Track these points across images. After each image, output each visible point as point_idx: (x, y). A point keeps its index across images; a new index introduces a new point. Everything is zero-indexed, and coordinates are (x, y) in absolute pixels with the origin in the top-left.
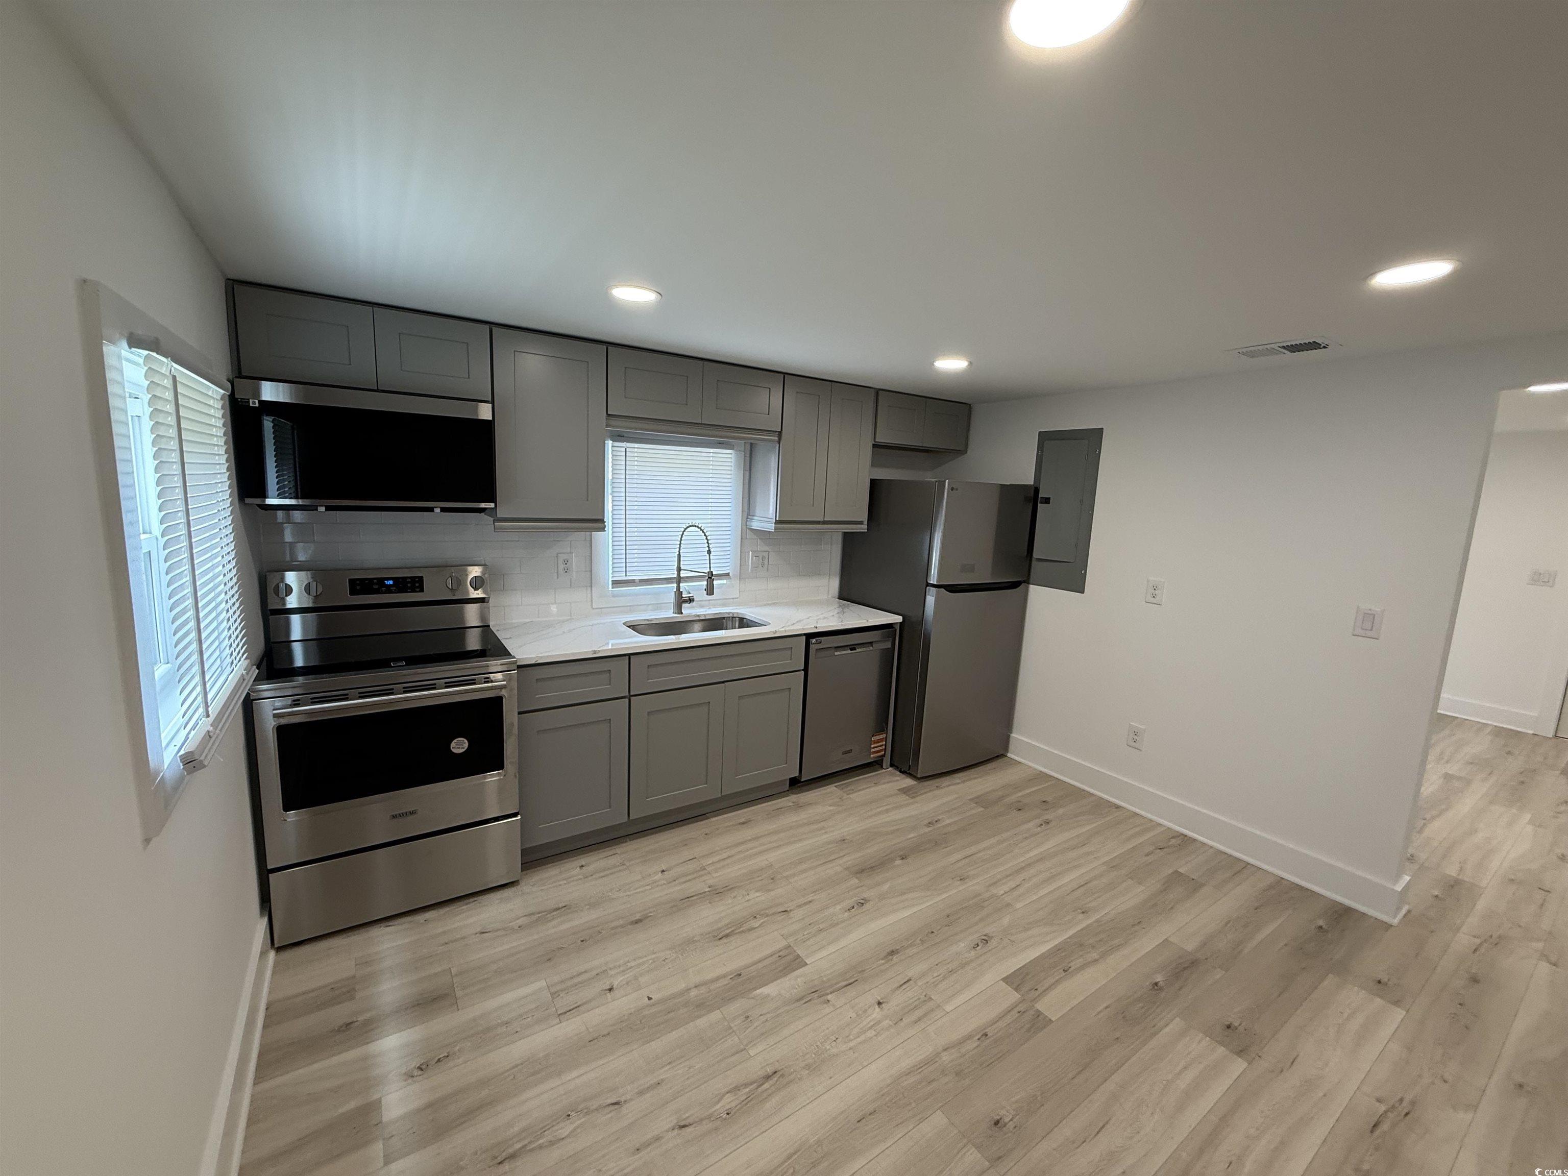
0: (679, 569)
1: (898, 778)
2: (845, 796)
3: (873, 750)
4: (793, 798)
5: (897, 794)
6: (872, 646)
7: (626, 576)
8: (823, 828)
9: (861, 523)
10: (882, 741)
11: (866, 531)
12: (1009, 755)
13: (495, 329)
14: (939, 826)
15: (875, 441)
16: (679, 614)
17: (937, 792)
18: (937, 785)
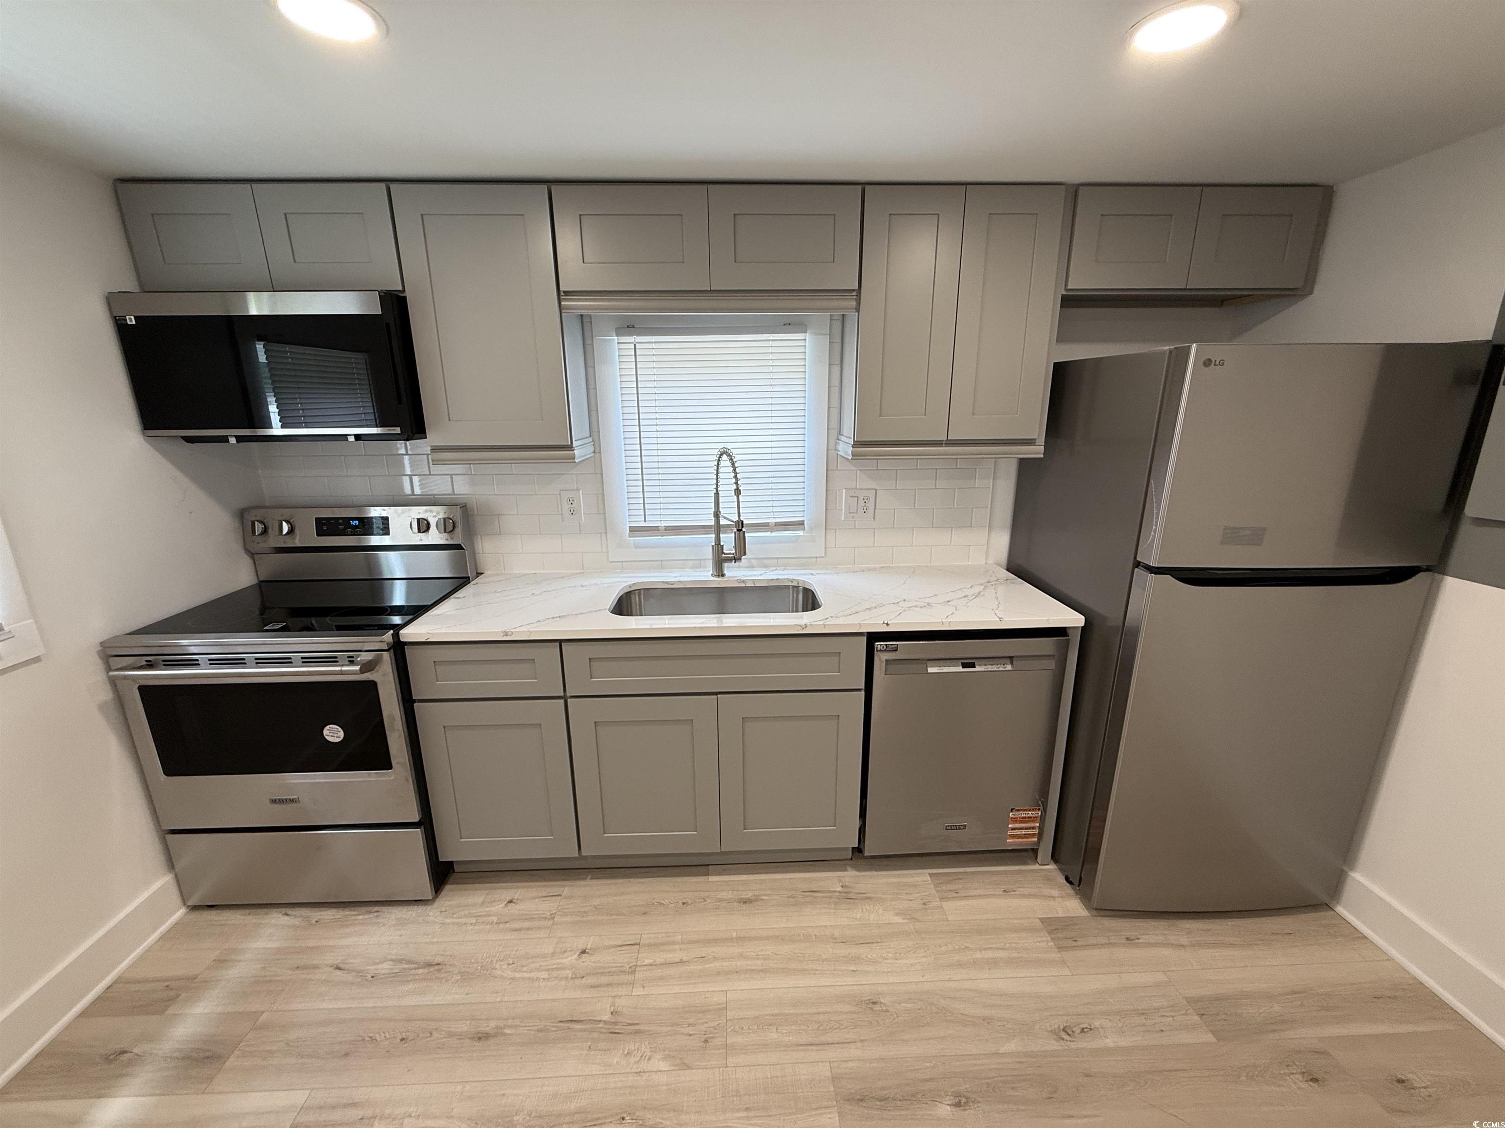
0: (717, 515)
1: (1055, 893)
2: (936, 903)
3: (1010, 833)
4: (849, 875)
5: (1031, 930)
6: (1012, 663)
7: (645, 521)
8: (856, 959)
9: (1030, 442)
10: (1033, 821)
11: (1042, 456)
12: (1340, 909)
13: (393, 187)
14: (1084, 1045)
15: (1067, 290)
16: (719, 576)
17: (1120, 953)
18: (1128, 934)
